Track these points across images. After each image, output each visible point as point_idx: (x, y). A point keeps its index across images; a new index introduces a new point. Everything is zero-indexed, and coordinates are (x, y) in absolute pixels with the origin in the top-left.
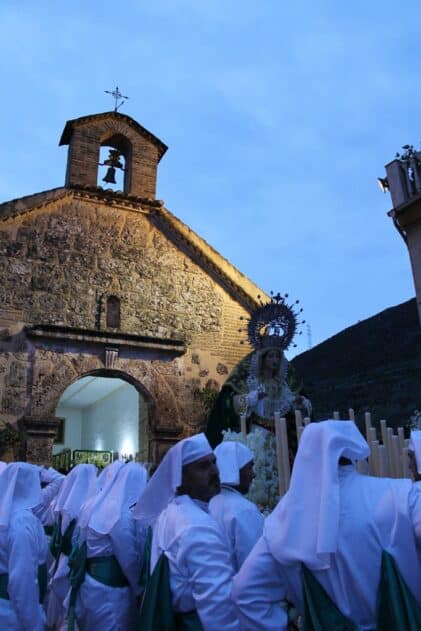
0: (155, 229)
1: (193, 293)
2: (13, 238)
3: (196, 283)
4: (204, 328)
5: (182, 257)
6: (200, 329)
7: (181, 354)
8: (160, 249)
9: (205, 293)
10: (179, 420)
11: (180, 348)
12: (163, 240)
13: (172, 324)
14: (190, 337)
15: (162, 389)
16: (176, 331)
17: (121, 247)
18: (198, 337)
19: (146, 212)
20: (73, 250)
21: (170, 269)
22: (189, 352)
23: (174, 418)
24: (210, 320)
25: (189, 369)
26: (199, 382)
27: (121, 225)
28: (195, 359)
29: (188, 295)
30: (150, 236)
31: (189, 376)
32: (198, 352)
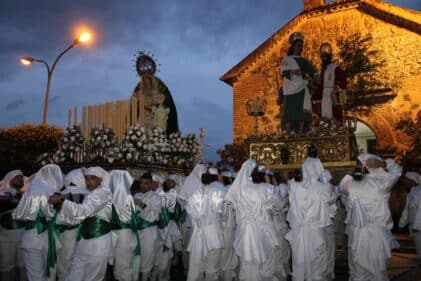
0: (365, 16)
1: (401, 50)
2: (279, 55)
3: (402, 42)
4: (413, 74)
5: (389, 26)
6: (409, 75)
7: (393, 97)
8: (370, 27)
9: (411, 47)
10: (395, 142)
11: (390, 93)
12: (372, 20)
13: (385, 78)
14: (401, 83)
15: (380, 123)
16: (389, 81)
17: (342, 38)
18: (408, 81)
19: (356, 6)
20: (312, 50)
21: (379, 38)
22: (400, 94)
23: (391, 141)
24: (418, 66)
25: (402, 106)
26: (411, 113)
27: (340, 23)
28: (407, 98)
29: (396, 54)
30: (362, 21)
31: (401, 110)
32: (409, 92)
